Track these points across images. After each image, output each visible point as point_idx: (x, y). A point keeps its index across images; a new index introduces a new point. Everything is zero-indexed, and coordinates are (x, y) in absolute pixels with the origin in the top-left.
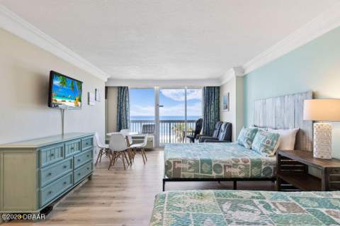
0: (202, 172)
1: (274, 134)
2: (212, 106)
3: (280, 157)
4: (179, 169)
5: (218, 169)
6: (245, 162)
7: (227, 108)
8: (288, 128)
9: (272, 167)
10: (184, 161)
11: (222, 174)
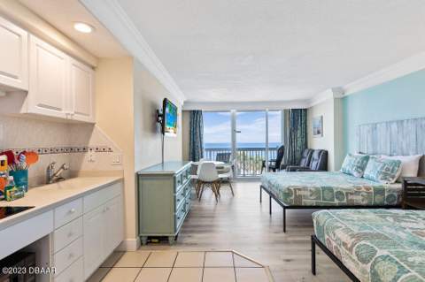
0: (324, 199)
1: (394, 161)
2: (299, 132)
3: (406, 184)
4: (300, 196)
5: (341, 197)
6: (367, 189)
7: (319, 132)
8: (408, 155)
9: (396, 194)
10: (305, 189)
11: (345, 201)
